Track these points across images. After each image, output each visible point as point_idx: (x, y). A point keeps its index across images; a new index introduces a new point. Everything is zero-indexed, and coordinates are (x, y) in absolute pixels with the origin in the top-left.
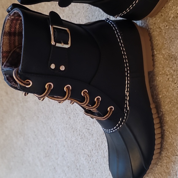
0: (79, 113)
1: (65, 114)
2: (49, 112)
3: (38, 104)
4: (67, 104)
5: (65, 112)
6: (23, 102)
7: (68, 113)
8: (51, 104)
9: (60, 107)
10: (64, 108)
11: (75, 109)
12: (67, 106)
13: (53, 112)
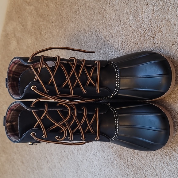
0: (88, 175)
1: (76, 177)
2: (63, 176)
3: (52, 170)
4: (77, 168)
5: (76, 175)
6: (38, 169)
7: (79, 175)
8: (63, 169)
9: (71, 171)
10: (74, 171)
11: (85, 171)
12: (77, 169)
13: (65, 176)
